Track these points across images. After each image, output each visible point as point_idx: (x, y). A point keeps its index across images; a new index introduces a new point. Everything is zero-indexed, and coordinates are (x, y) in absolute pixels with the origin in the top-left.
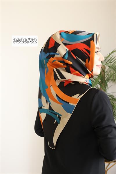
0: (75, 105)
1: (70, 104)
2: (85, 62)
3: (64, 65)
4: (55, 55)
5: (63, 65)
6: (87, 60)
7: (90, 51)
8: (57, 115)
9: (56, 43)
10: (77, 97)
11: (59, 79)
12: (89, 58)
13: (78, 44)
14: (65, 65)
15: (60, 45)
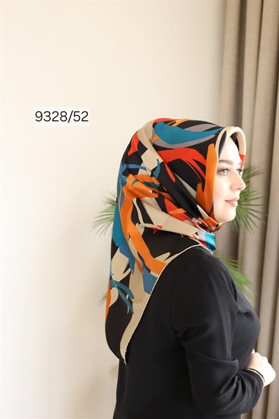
0: (158, 276)
1: (152, 273)
2: (196, 190)
3: (153, 192)
4: (138, 170)
5: (151, 192)
6: (200, 186)
7: (205, 167)
8: (128, 296)
9: (140, 144)
10: (165, 259)
11: (140, 223)
12: (203, 181)
13: (182, 148)
14: (156, 192)
15: (147, 149)
